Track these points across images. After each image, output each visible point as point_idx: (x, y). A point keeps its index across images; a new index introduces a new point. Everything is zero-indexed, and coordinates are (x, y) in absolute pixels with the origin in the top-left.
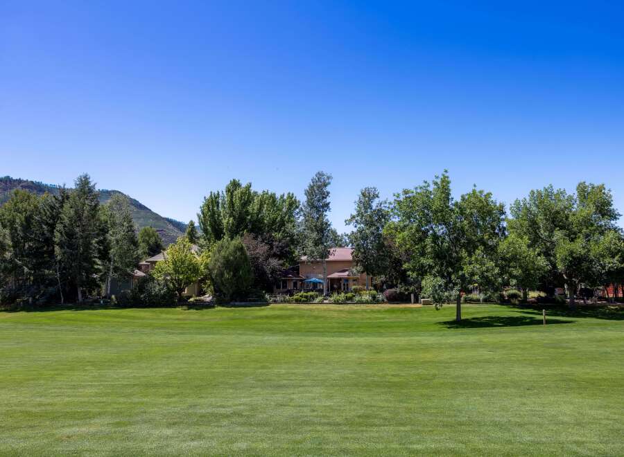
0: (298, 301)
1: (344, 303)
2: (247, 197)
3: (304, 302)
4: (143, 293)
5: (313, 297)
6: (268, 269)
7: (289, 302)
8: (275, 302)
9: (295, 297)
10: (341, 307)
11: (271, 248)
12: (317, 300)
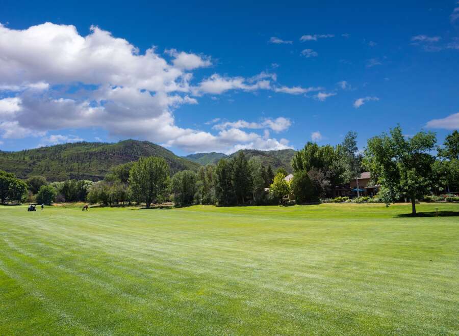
0: (336, 202)
1: (362, 202)
2: (315, 149)
3: (339, 202)
4: (264, 199)
5: (345, 200)
6: (322, 185)
7: (331, 202)
8: (324, 202)
9: (335, 199)
10: (361, 205)
11: (325, 174)
12: (347, 201)
